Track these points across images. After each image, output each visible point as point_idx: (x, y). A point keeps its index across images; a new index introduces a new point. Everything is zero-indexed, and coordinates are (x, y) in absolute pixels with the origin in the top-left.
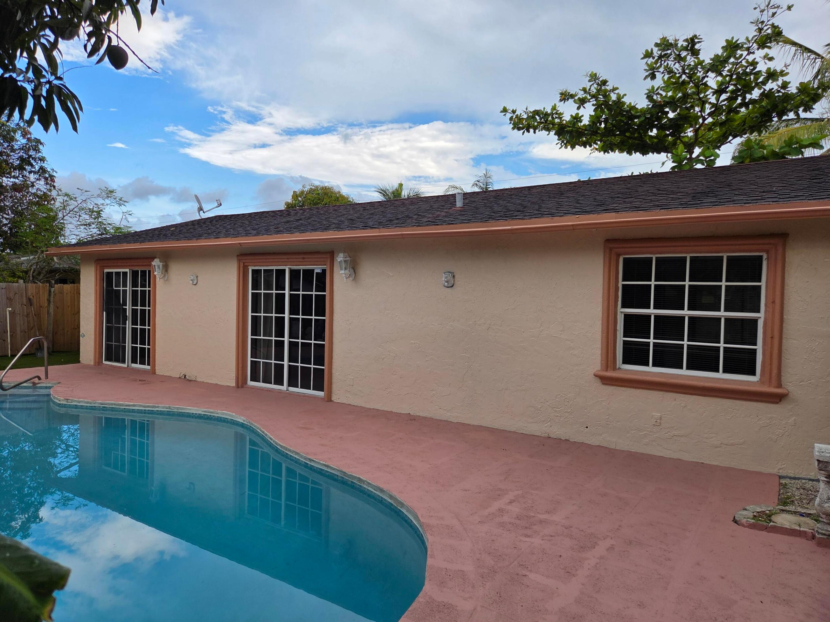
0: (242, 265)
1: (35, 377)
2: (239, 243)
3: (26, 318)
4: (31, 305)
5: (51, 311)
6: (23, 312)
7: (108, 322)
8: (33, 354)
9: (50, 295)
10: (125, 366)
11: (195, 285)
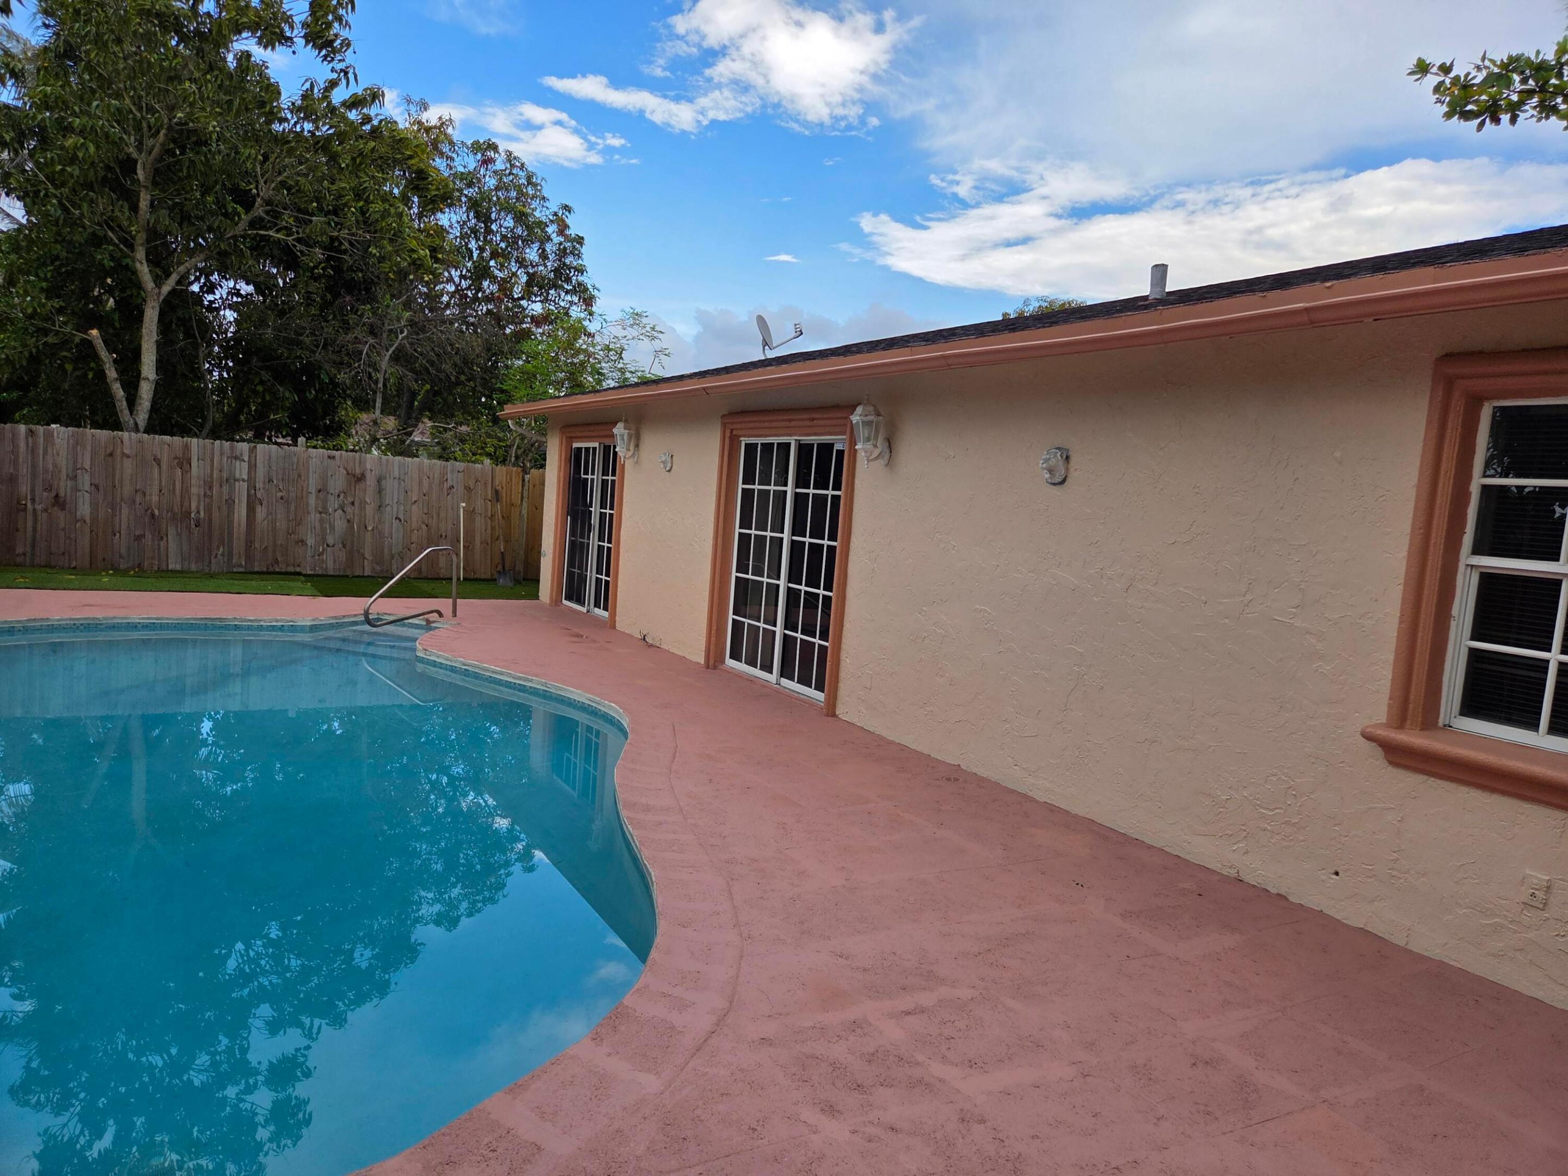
0: (728, 434)
1: (432, 612)
2: (704, 389)
3: (489, 521)
4: (498, 501)
5: (524, 512)
6: (486, 510)
7: (573, 533)
8: (493, 580)
9: (523, 486)
10: (584, 610)
11: (669, 471)
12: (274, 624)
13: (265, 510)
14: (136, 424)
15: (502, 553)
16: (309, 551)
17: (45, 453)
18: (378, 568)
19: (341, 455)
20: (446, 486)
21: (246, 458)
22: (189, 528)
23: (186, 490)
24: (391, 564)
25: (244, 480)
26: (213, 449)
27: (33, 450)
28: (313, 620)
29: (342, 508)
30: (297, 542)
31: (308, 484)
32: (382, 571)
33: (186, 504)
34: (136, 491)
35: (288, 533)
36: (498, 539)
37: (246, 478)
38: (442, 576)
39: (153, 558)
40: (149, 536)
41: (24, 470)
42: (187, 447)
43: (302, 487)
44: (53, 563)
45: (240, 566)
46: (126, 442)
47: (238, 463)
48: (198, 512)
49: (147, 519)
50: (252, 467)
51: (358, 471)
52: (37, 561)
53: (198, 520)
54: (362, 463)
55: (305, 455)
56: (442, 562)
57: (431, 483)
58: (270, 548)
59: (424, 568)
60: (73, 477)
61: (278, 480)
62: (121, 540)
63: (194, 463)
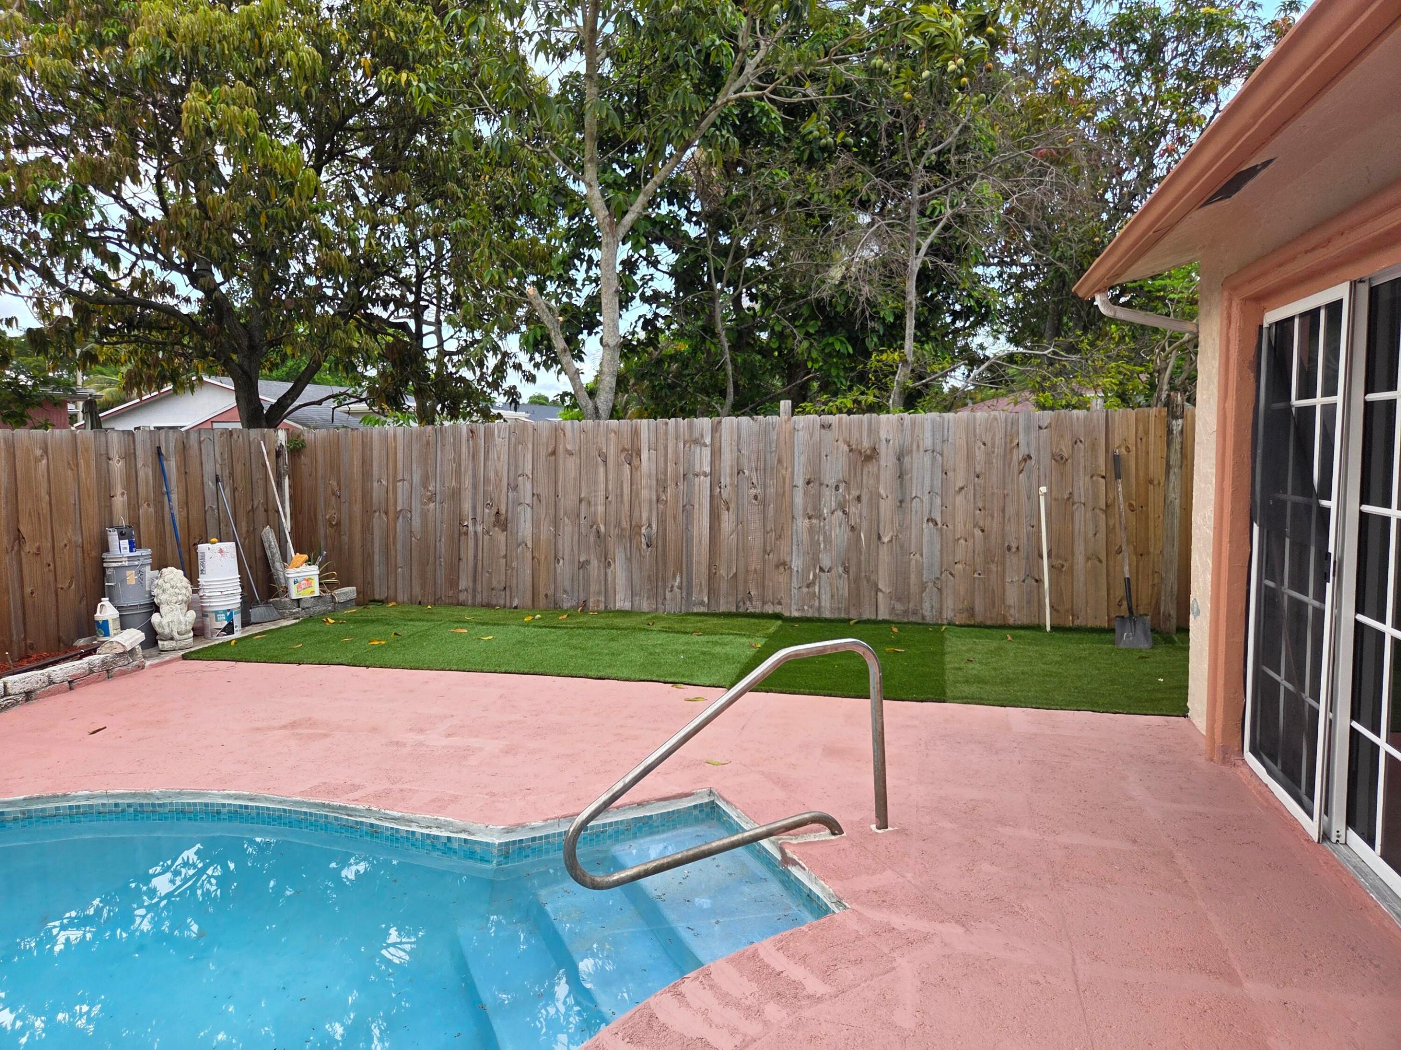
3: (1102, 517)
5: (1173, 495)
6: (1096, 497)
7: (1270, 568)
8: (1112, 630)
9: (1169, 444)
10: (1312, 827)
12: (434, 832)
13: (733, 517)
14: (596, 409)
15: (1128, 581)
16: (794, 579)
17: (486, 459)
18: (899, 607)
19: (840, 420)
20: (1018, 455)
21: (708, 440)
22: (639, 549)
23: (635, 494)
24: (921, 598)
25: (705, 475)
26: (666, 433)
27: (474, 456)
28: (508, 831)
29: (842, 506)
30: (777, 567)
31: (793, 473)
32: (906, 612)
33: (636, 514)
34: (581, 501)
35: (765, 551)
36: (1120, 551)
37: (707, 469)
38: (1011, 621)
39: (599, 593)
40: (594, 563)
41: (467, 482)
42: (636, 433)
43: (784, 479)
44: (494, 602)
45: (702, 603)
46: (569, 434)
47: (698, 450)
48: (650, 526)
49: (592, 539)
50: (716, 453)
51: (866, 444)
52: (478, 599)
53: (649, 537)
54: (873, 431)
55: (789, 426)
56: (1012, 596)
57: (989, 454)
58: (741, 577)
59: (979, 608)
60: (514, 487)
61: (750, 470)
62: (564, 568)
63: (645, 455)
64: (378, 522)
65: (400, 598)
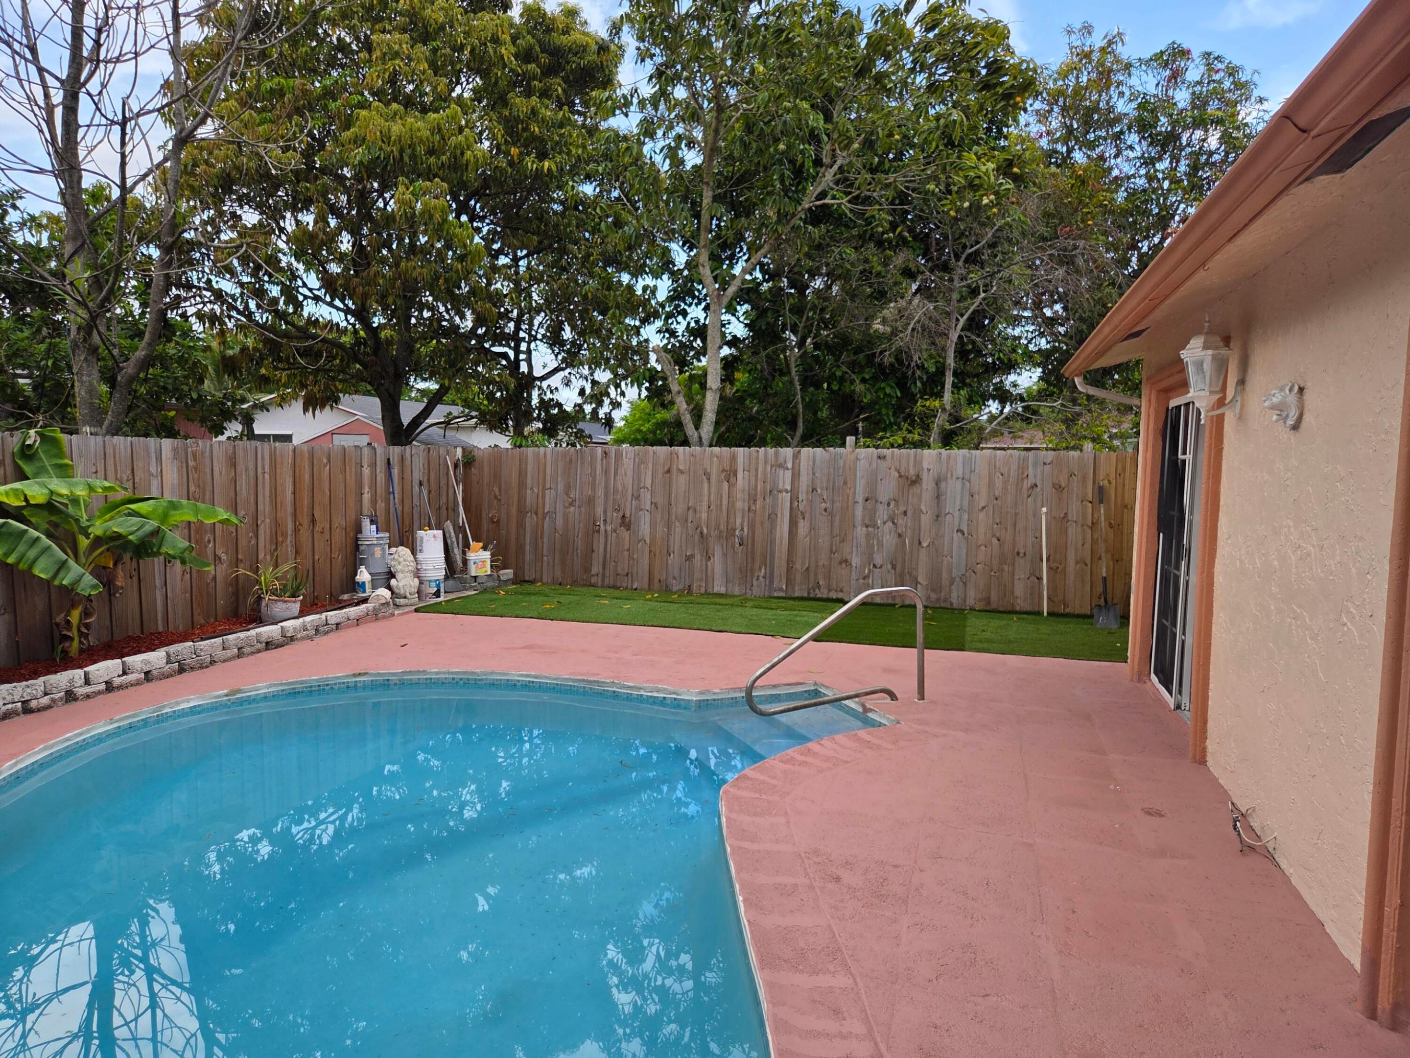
6: (1085, 517)
8: (1091, 616)
11: (1296, 427)
13: (807, 524)
14: (700, 438)
15: (1105, 579)
16: (853, 573)
17: (616, 474)
18: (934, 596)
19: (893, 453)
20: (1027, 484)
21: (790, 465)
22: (733, 547)
23: (731, 505)
24: (951, 590)
25: (787, 492)
26: (757, 458)
27: (606, 472)
29: (892, 518)
30: (841, 563)
31: (855, 492)
32: (938, 600)
33: (732, 520)
34: (689, 509)
35: (831, 551)
36: (1100, 558)
37: (788, 487)
38: (1018, 609)
39: (701, 580)
40: (698, 557)
41: (600, 492)
42: (734, 458)
43: (848, 496)
44: (619, 584)
45: (781, 590)
46: (681, 457)
47: (781, 472)
48: (742, 529)
49: (697, 538)
50: (796, 475)
51: (912, 472)
52: (607, 582)
53: (742, 539)
54: (918, 462)
55: (853, 457)
56: (1019, 589)
57: (1005, 483)
58: (812, 570)
59: (994, 597)
60: (638, 498)
61: (822, 489)
62: (674, 561)
63: (740, 475)
64: (530, 521)
65: (545, 579)
